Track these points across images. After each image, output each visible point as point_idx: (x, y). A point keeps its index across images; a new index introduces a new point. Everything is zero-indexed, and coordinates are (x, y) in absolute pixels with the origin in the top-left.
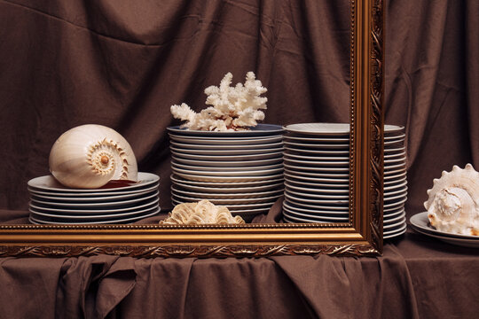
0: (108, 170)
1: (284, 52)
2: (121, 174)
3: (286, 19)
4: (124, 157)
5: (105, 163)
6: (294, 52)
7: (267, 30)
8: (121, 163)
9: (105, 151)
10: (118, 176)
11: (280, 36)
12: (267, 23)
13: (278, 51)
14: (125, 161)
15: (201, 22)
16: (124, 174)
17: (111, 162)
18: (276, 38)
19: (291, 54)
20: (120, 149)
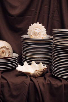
0: (4, 54)
1: (56, 20)
3: (56, 11)
4: (9, 51)
5: (3, 52)
6: (58, 20)
7: (51, 14)
8: (8, 52)
9: (4, 49)
10: (7, 56)
11: (55, 15)
12: (51, 12)
14: (9, 52)
15: (36, 12)
16: (9, 55)
17: (5, 52)
18: (53, 16)
19: (57, 20)
20: (8, 49)
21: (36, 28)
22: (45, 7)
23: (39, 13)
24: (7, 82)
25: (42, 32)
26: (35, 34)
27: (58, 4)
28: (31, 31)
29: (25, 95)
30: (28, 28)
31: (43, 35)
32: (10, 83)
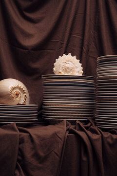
0: (18, 98)
2: (23, 101)
3: (93, 43)
4: (25, 94)
5: (17, 95)
7: (86, 46)
8: (24, 96)
9: (17, 90)
11: (90, 50)
12: (86, 43)
13: (90, 56)
15: (63, 44)
16: (25, 102)
17: (20, 95)
18: (89, 51)
20: (24, 91)
21: (67, 61)
22: (76, 37)
23: (67, 44)
24: (28, 134)
25: (77, 67)
26: (66, 69)
27: (96, 33)
28: (60, 65)
29: (57, 155)
30: (55, 62)
31: (78, 72)
32: (34, 136)
